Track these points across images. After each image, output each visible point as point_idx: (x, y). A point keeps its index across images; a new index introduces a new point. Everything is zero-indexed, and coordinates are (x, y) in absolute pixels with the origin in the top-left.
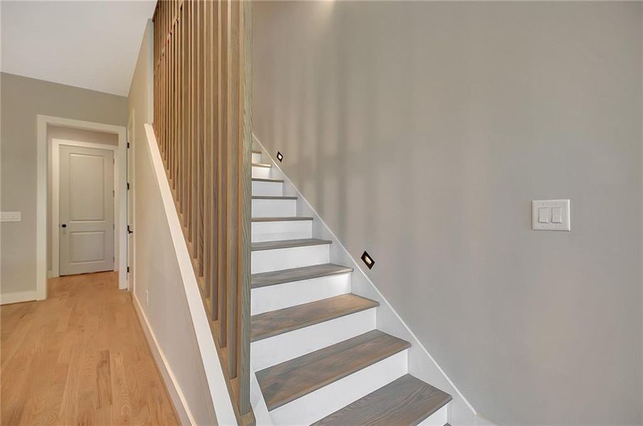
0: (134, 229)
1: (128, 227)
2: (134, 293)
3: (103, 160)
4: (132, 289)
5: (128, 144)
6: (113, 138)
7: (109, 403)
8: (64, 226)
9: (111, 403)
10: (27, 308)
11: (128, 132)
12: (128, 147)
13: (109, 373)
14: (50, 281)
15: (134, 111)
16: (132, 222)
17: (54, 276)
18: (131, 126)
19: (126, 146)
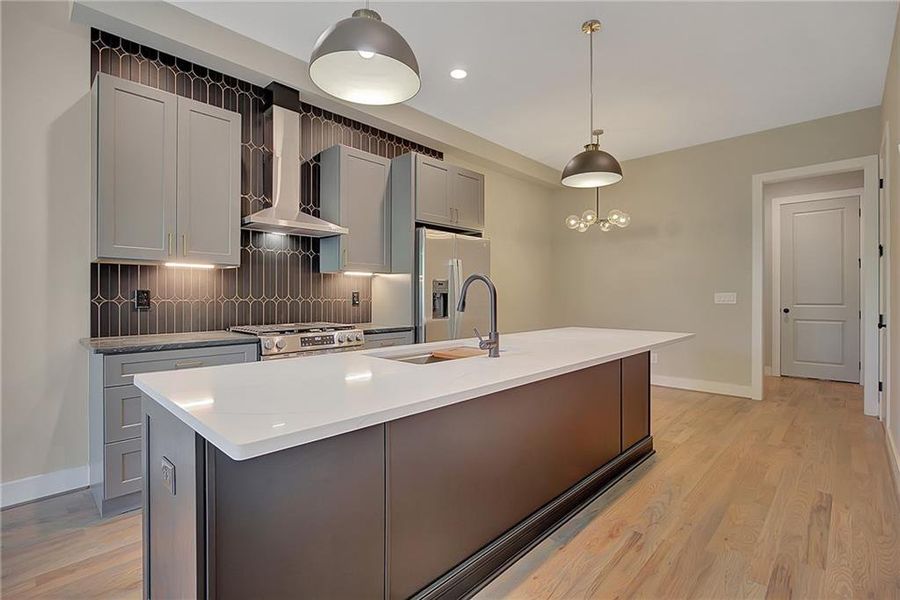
0: (887, 321)
1: (881, 316)
2: (888, 425)
3: (842, 213)
4: (885, 419)
5: (881, 181)
6: (856, 178)
7: (821, 565)
8: (786, 311)
9: (824, 568)
10: (742, 405)
11: (881, 160)
12: (881, 186)
13: (828, 527)
14: (766, 379)
15: (887, 123)
16: (885, 310)
17: (774, 375)
18: (884, 152)
19: (877, 184)
